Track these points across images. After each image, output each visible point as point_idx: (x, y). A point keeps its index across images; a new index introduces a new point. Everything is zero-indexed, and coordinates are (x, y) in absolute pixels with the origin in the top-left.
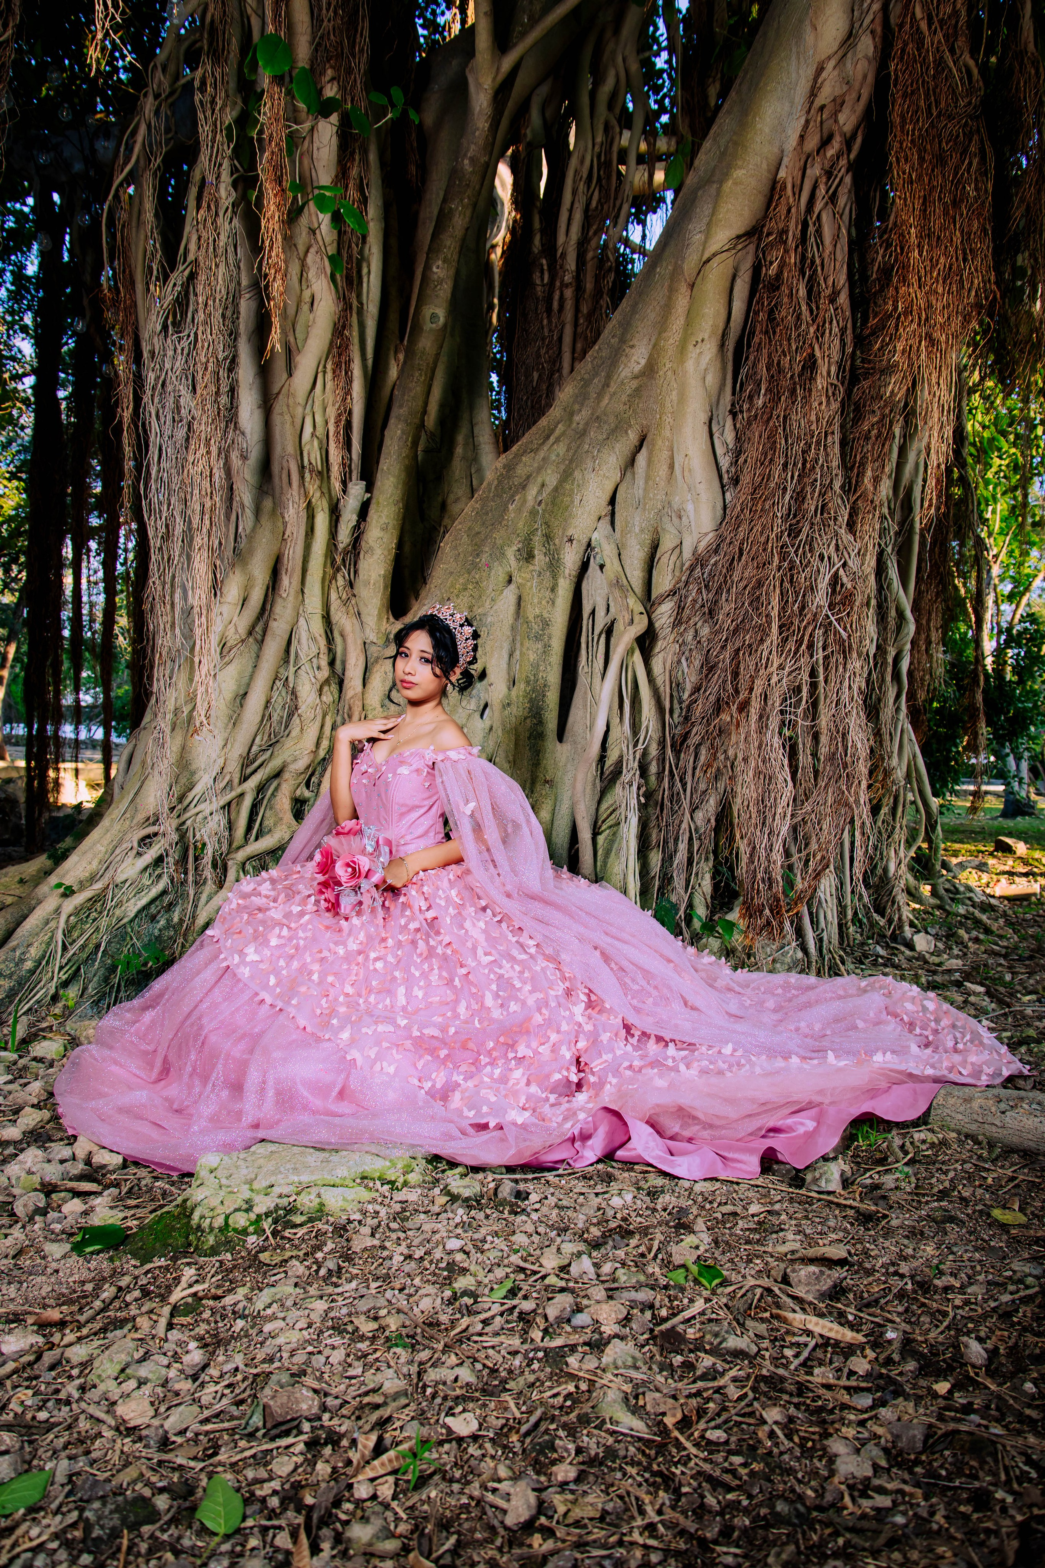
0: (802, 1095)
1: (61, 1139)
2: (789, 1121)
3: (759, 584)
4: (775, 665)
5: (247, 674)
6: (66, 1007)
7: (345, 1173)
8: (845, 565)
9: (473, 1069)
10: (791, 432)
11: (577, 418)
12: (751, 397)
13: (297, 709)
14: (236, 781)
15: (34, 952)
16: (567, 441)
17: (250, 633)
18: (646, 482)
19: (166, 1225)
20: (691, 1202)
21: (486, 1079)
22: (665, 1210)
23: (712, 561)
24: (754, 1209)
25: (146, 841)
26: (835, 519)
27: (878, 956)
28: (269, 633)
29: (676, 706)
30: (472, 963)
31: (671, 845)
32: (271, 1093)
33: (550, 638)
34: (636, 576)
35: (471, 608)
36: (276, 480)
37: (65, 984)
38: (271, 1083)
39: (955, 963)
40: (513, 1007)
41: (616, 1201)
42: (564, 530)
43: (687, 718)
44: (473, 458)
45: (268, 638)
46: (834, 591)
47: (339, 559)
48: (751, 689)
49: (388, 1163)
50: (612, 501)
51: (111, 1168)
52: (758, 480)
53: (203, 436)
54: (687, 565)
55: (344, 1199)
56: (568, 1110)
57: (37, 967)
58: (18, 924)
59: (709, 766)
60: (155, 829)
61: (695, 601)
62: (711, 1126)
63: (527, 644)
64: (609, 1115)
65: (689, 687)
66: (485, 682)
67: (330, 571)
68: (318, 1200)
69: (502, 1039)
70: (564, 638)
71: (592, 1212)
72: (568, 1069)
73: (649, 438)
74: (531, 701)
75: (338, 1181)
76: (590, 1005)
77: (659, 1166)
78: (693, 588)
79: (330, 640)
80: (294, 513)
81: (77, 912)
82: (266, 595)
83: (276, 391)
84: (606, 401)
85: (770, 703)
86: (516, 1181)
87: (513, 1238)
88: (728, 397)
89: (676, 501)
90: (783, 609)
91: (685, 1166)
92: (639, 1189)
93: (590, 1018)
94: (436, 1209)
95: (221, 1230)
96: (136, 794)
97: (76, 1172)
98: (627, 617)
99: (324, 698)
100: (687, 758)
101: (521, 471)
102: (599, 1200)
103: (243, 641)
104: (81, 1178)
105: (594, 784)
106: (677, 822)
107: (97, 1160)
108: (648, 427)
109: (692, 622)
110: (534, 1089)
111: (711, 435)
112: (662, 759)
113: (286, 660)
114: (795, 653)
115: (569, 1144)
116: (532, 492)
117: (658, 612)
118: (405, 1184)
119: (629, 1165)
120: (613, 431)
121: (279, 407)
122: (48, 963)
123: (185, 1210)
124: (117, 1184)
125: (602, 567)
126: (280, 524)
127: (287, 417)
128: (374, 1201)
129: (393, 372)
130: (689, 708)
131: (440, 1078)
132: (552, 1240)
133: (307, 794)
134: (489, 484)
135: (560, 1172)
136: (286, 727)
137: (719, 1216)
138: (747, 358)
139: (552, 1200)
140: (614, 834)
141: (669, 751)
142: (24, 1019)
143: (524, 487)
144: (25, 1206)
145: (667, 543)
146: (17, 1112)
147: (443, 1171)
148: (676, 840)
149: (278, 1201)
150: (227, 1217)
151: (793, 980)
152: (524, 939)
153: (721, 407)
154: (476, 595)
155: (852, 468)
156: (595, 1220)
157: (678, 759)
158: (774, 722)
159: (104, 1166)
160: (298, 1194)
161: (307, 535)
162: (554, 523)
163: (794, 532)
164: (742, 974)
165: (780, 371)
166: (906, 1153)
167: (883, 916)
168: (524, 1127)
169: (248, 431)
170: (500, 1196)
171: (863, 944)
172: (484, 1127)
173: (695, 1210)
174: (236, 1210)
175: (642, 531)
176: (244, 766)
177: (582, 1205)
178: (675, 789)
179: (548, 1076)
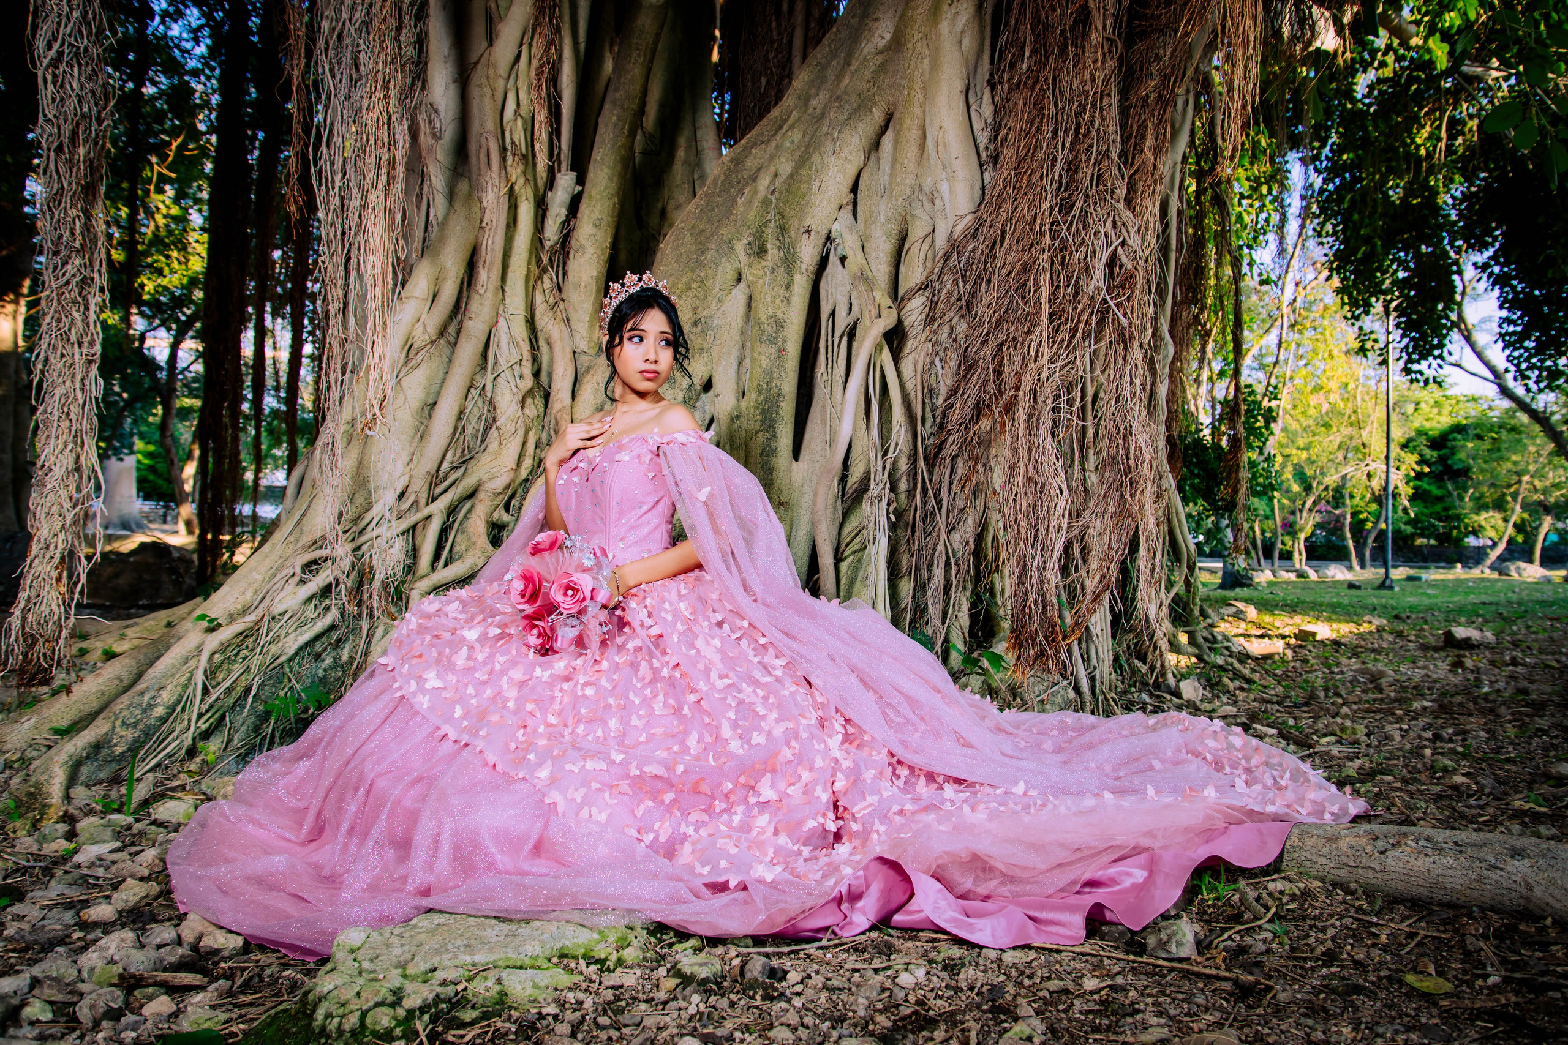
0: (1126, 839)
1: (170, 919)
2: (1112, 871)
3: (1026, 269)
4: (1047, 357)
5: (438, 381)
6: (204, 762)
7: (538, 950)
8: (1123, 243)
9: (706, 818)
10: (1062, 95)
11: (814, 103)
12: (1012, 65)
13: (494, 420)
14: (423, 501)
15: (167, 697)
16: (803, 127)
17: (441, 334)
18: (893, 166)
19: (279, 1030)
20: (1002, 978)
21: (723, 828)
22: (972, 989)
23: (970, 248)
24: (1090, 984)
25: (312, 567)
26: (1112, 192)
27: (1145, 704)
28: (463, 333)
29: (929, 414)
30: (702, 686)
31: (924, 572)
32: (446, 847)
33: (785, 341)
34: (881, 271)
35: (695, 309)
36: (473, 160)
37: (206, 735)
38: (446, 835)
39: (1231, 710)
40: (757, 738)
41: (905, 979)
42: (801, 220)
43: (941, 427)
44: (696, 163)
45: (462, 340)
46: (1111, 274)
47: (545, 258)
48: (1018, 388)
49: (596, 936)
50: (854, 189)
51: (226, 953)
52: (1022, 153)
53: (380, 77)
54: (941, 253)
55: (535, 986)
56: (828, 864)
57: (171, 714)
58: (151, 664)
59: (967, 478)
60: (323, 553)
61: (950, 293)
62: (1010, 879)
63: (759, 347)
64: (884, 868)
65: (943, 391)
66: (711, 393)
67: (533, 267)
68: (498, 988)
69: (742, 780)
70: (800, 342)
71: (874, 995)
72: (824, 815)
73: (896, 116)
74: (764, 412)
75: (527, 961)
76: (847, 739)
77: (955, 931)
78: (948, 279)
79: (534, 346)
80: (493, 198)
81: (223, 648)
82: (460, 292)
83: (474, 59)
84: (846, 80)
85: (1040, 400)
86: (767, 955)
87: (771, 1034)
88: (985, 66)
89: (928, 183)
90: (1053, 296)
91: (988, 931)
92: (931, 962)
93: (847, 752)
94: (662, 995)
95: (353, 1033)
96: (303, 515)
97: (173, 959)
98: (874, 312)
99: (527, 411)
100: (942, 472)
101: (751, 163)
102: (880, 977)
103: (433, 342)
104: (181, 966)
105: (835, 507)
106: (930, 545)
107: (207, 942)
108: (895, 104)
109: (946, 318)
110: (783, 840)
111: (968, 107)
112: (913, 475)
113: (483, 367)
114: (1070, 342)
115: (834, 905)
116: (764, 182)
117: (907, 308)
118: (620, 962)
119: (911, 932)
120: (856, 111)
121: (478, 77)
122: (183, 709)
123: (307, 1009)
124: (229, 975)
125: (843, 259)
126: (477, 209)
127: (487, 90)
128: (576, 987)
129: (609, 66)
130: (944, 414)
131: (664, 830)
132: (826, 1036)
133: (506, 518)
134: (715, 180)
135: (824, 942)
136: (483, 441)
137: (1045, 993)
138: (1007, 24)
139: (817, 980)
140: (859, 560)
141: (921, 464)
142: (150, 776)
143: (754, 179)
144: (92, 1007)
145: (918, 231)
146: (115, 887)
147: (671, 945)
148: (930, 565)
149: (439, 989)
150: (364, 1014)
151: (1069, 720)
152: (769, 658)
153: (978, 76)
154: (701, 294)
155: (1129, 137)
156: (880, 1006)
157: (931, 474)
158: (1046, 421)
159: (217, 952)
160: (470, 980)
161: (508, 226)
162: (790, 213)
163: (1066, 207)
164: (1011, 715)
165: (1048, 27)
166: (1267, 908)
167: (1145, 663)
168: (774, 885)
169: (442, 108)
170: (748, 975)
171: (1125, 692)
172: (720, 888)
173: (1011, 988)
174: (378, 1004)
175: (888, 220)
176: (432, 485)
177: (858, 986)
178: (929, 508)
179: (800, 824)
